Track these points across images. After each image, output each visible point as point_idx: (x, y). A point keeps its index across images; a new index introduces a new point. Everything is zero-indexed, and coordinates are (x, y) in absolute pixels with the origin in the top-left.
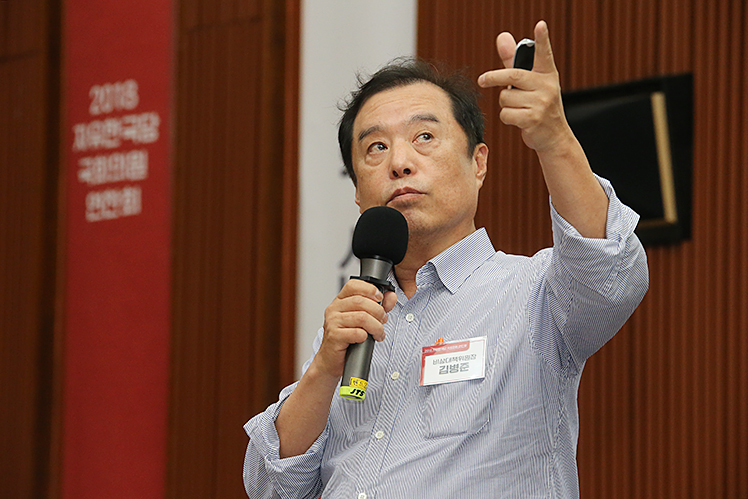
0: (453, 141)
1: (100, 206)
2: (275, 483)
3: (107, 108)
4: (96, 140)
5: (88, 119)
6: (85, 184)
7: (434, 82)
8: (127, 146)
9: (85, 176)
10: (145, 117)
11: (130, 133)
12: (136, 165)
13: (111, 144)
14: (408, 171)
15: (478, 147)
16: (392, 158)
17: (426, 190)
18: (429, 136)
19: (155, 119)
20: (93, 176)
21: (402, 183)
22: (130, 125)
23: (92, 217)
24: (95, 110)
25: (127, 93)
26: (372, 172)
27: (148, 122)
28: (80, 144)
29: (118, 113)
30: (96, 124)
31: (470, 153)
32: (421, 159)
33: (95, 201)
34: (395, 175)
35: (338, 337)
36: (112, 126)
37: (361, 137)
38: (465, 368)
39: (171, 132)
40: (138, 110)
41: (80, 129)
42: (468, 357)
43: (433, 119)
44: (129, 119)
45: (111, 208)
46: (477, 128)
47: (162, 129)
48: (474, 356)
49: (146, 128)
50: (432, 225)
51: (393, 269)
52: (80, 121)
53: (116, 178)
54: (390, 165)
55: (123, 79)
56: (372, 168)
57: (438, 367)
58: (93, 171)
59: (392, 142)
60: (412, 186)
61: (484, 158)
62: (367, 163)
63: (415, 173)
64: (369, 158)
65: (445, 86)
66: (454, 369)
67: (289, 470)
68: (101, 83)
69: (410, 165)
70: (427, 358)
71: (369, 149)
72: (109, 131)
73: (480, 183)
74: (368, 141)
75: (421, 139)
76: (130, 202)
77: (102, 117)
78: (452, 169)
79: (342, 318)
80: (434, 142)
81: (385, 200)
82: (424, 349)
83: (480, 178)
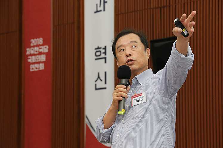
0: (141, 47)
1: (33, 68)
2: (103, 136)
3: (35, 44)
4: (32, 52)
5: (30, 47)
6: (30, 62)
7: (135, 33)
8: (40, 53)
9: (29, 60)
10: (45, 46)
11: (41, 50)
12: (43, 58)
13: (36, 53)
14: (130, 55)
15: (147, 49)
16: (126, 52)
17: (135, 60)
18: (135, 46)
19: (47, 47)
20: (32, 61)
21: (129, 58)
22: (41, 48)
23: (31, 70)
24: (32, 45)
25: (40, 41)
26: (121, 56)
27: (46, 48)
28: (28, 53)
29: (38, 46)
30: (32, 48)
31: (145, 50)
32: (133, 52)
33: (32, 66)
34: (127, 56)
35: (115, 99)
36: (36, 49)
37: (118, 48)
38: (142, 100)
39: (52, 50)
40: (43, 45)
41: (28, 49)
42: (142, 97)
43: (136, 42)
44: (40, 47)
45: (36, 68)
46: (147, 44)
47: (49, 49)
48: (143, 97)
49: (45, 49)
50: (137, 68)
51: (128, 81)
52: (28, 48)
53: (38, 61)
54: (126, 54)
55: (39, 38)
56: (121, 55)
57: (135, 100)
58: (31, 60)
59: (126, 48)
60: (132, 59)
61: (149, 51)
62: (120, 54)
63: (132, 55)
64: (120, 53)
65: (138, 34)
66: (139, 101)
67: (106, 132)
68: (34, 39)
69: (131, 54)
70: (133, 99)
71: (120, 51)
72: (36, 50)
73: (148, 58)
74: (120, 49)
75: (133, 47)
76: (42, 67)
77: (34, 46)
78: (141, 54)
79: (116, 94)
80: (136, 48)
81: (125, 63)
82: (132, 97)
83: (148, 56)
